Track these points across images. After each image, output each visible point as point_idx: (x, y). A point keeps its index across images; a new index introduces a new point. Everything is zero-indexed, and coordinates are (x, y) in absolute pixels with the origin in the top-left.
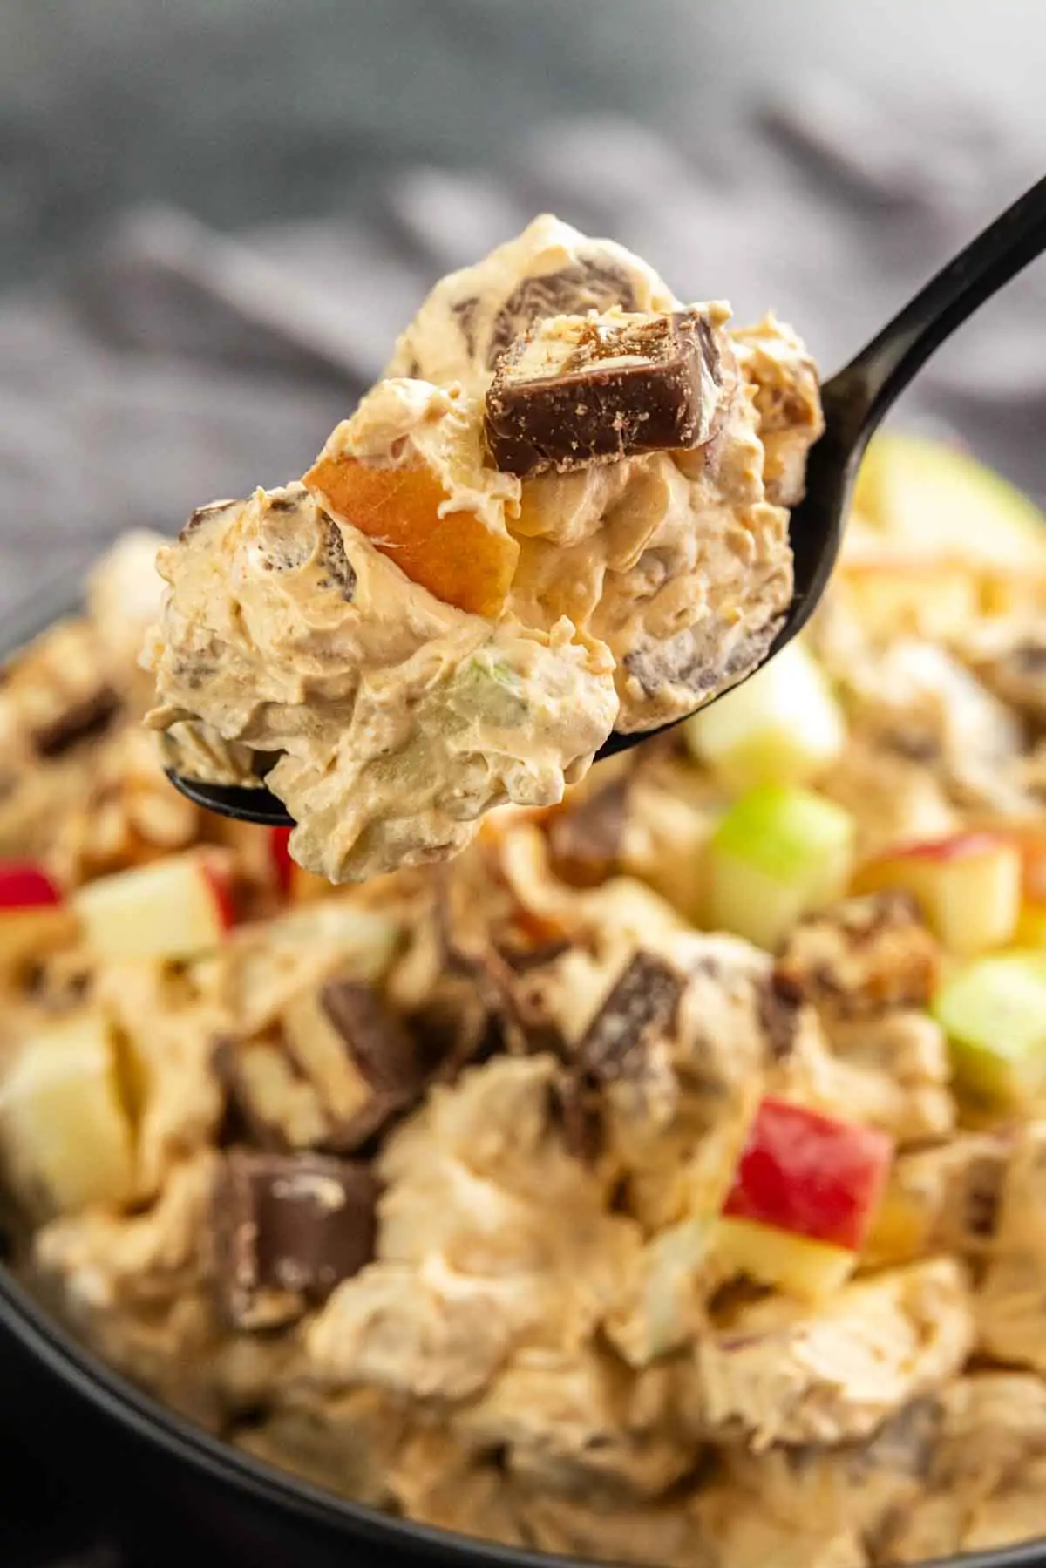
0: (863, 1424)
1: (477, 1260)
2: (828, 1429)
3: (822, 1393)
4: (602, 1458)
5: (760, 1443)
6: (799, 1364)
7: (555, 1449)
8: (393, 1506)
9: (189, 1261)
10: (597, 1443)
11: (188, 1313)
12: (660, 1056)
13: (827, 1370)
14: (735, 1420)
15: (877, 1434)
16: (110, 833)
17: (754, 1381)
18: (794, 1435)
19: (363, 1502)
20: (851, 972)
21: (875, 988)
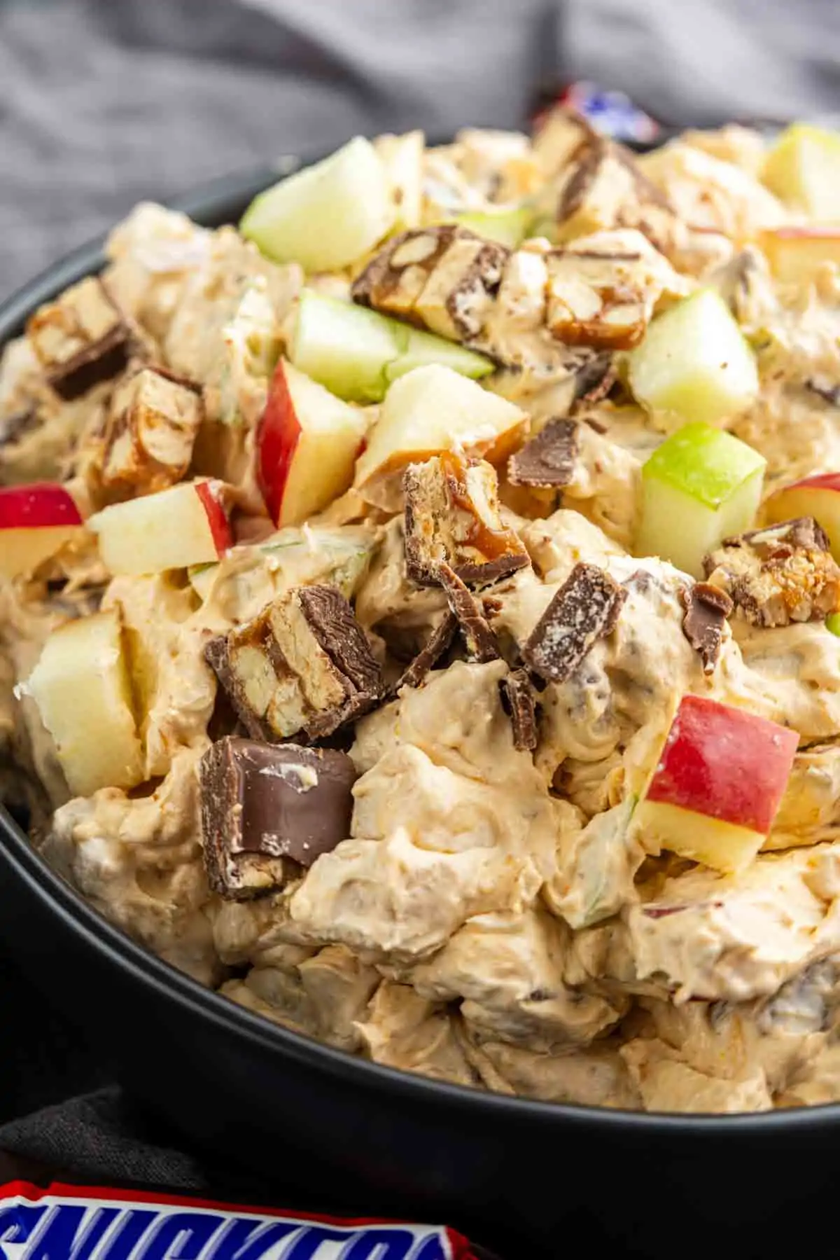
0: (771, 981)
1: (436, 836)
2: (740, 986)
3: (736, 955)
4: (542, 1009)
5: (682, 996)
6: (716, 930)
7: (502, 1001)
8: (361, 1049)
9: (185, 833)
10: (537, 996)
11: (184, 877)
12: (598, 658)
13: (740, 936)
14: (659, 975)
15: (780, 992)
16: (122, 459)
17: (677, 943)
18: (711, 991)
19: (336, 1045)
20: (765, 589)
21: (784, 602)
